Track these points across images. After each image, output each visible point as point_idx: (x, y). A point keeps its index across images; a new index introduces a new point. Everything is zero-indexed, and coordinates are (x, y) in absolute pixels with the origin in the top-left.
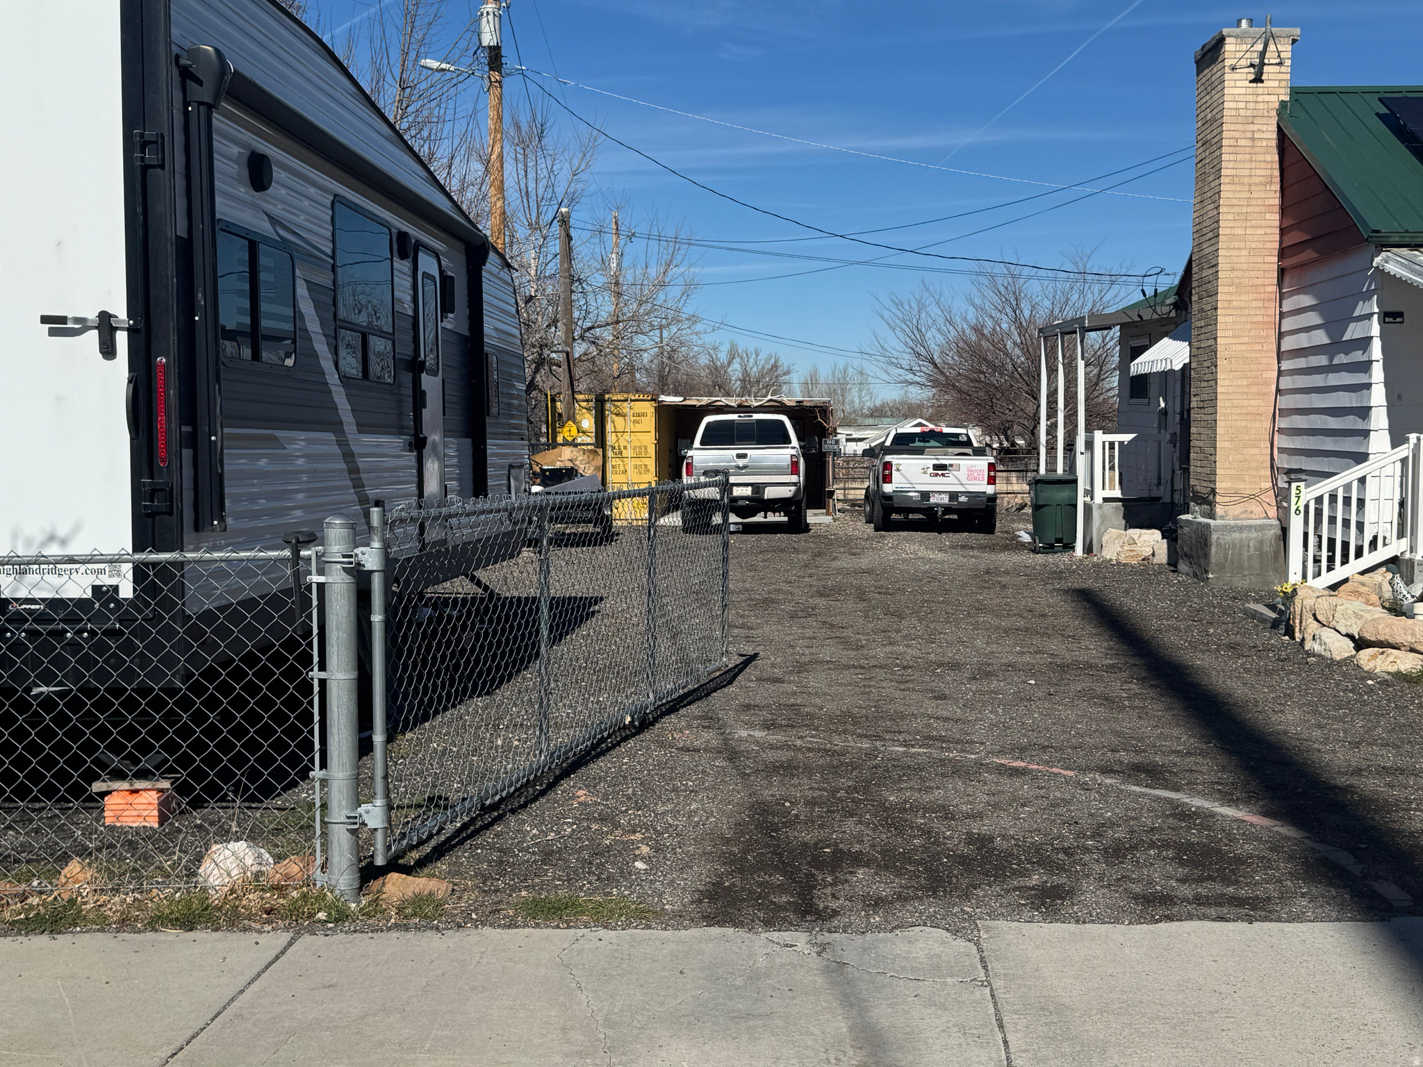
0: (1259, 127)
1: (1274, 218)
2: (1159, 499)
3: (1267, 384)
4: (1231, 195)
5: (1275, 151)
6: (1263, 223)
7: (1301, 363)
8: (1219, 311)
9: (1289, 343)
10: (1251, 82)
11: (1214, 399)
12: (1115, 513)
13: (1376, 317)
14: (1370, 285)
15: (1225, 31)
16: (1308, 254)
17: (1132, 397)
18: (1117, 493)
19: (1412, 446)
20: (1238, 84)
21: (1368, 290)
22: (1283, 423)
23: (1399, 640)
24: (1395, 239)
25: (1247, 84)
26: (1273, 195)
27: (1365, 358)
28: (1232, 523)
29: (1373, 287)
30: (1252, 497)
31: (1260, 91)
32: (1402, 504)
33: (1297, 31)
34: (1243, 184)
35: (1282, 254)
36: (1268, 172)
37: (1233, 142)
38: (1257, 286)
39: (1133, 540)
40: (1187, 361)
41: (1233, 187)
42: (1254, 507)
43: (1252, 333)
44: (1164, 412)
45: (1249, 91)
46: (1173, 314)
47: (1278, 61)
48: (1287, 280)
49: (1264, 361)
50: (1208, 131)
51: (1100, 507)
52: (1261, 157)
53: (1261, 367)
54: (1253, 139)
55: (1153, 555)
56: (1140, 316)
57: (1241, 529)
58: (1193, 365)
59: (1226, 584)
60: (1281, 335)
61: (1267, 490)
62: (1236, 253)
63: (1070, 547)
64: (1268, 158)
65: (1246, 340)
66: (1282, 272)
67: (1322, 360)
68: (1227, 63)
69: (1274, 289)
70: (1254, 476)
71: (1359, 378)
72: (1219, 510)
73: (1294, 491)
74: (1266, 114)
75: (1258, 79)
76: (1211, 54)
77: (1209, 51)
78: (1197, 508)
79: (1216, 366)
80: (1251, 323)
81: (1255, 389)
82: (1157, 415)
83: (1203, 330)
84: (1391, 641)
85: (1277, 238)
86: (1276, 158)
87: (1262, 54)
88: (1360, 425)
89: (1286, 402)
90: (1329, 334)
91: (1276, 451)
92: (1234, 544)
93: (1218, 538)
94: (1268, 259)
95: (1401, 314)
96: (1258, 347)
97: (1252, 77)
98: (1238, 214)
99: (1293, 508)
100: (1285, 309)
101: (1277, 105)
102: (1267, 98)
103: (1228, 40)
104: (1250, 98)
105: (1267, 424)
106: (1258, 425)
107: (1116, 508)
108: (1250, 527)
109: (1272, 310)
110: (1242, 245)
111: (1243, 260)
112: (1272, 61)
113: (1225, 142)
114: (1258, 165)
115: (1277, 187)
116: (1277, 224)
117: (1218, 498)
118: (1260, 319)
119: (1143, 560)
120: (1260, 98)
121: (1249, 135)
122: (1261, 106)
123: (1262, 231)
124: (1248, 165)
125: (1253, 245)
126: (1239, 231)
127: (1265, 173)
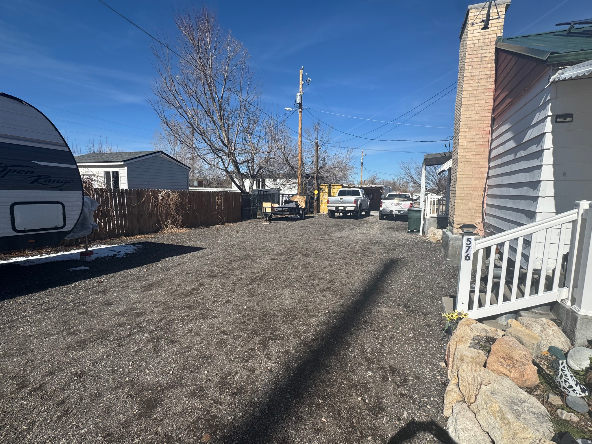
0: (485, 51)
1: (491, 94)
3: (482, 173)
4: (468, 85)
5: (493, 61)
7: (499, 161)
8: (460, 140)
9: (494, 153)
11: (456, 181)
13: (549, 119)
16: (507, 102)
19: (581, 212)
20: (475, 31)
21: (544, 102)
22: (489, 192)
25: (480, 30)
26: (491, 83)
27: (539, 149)
29: (549, 98)
31: (486, 33)
34: (475, 80)
35: (494, 111)
36: (489, 73)
37: (470, 60)
38: (480, 127)
39: (435, 233)
41: (470, 82)
43: (476, 150)
45: (481, 34)
47: (497, 17)
49: (481, 163)
51: (429, 219)
52: (486, 66)
53: (479, 166)
54: (481, 57)
56: (445, 155)
59: (456, 264)
60: (491, 149)
61: (479, 223)
64: (490, 65)
66: (493, 120)
68: (470, 22)
69: (489, 128)
70: (473, 216)
71: (533, 163)
72: (455, 230)
74: (489, 44)
75: (486, 27)
79: (457, 166)
83: (455, 151)
85: (492, 104)
87: (488, 15)
88: (531, 193)
89: (491, 182)
90: (516, 142)
91: (485, 205)
93: (453, 243)
94: (486, 115)
95: (571, 116)
96: (479, 156)
97: (483, 27)
98: (472, 94)
99: (464, 254)
100: (494, 137)
101: (495, 39)
102: (490, 36)
103: (470, 11)
104: (481, 37)
105: (482, 193)
107: (435, 220)
109: (488, 139)
111: (473, 115)
114: (483, 70)
115: (494, 79)
116: (492, 97)
117: (455, 225)
118: (481, 143)
119: (438, 240)
120: (487, 37)
123: (484, 101)
124: (478, 70)
125: (479, 108)
126: (472, 102)
127: (487, 73)
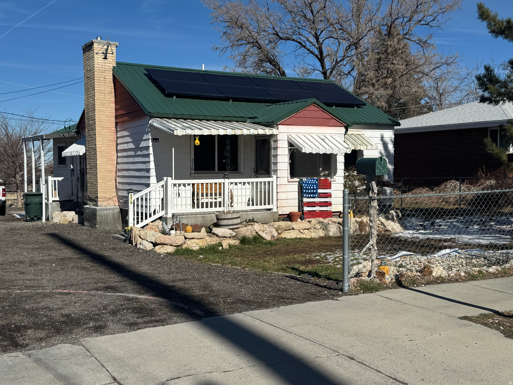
0: (107, 74)
1: (113, 105)
2: (73, 200)
3: (113, 161)
4: (98, 96)
5: (112, 83)
6: (110, 107)
7: (125, 154)
8: (97, 136)
9: (120, 147)
10: (103, 59)
11: (96, 166)
12: (57, 206)
13: (150, 140)
14: (148, 130)
15: (94, 40)
16: (126, 118)
17: (59, 164)
18: (57, 199)
19: (165, 181)
20: (99, 59)
21: (147, 131)
22: (119, 174)
23: (167, 242)
24: (155, 115)
25: (102, 59)
26: (112, 97)
27: (147, 153)
28: (104, 208)
29: (149, 130)
30: (110, 199)
31: (106, 62)
32: (162, 200)
33: (117, 43)
34: (102, 93)
35: (116, 117)
36: (110, 90)
37: (98, 78)
38: (109, 128)
39: (65, 215)
40: (85, 152)
41: (99, 94)
42: (111, 202)
43: (108, 143)
44: (73, 170)
45: (103, 62)
46: (76, 135)
47: (112, 53)
48: (118, 126)
49: (112, 153)
50: (89, 74)
51: (51, 204)
52: (108, 84)
53: (111, 155)
54: (105, 78)
55: (73, 220)
56: (64, 136)
57: (107, 210)
58: (87, 154)
59: (103, 229)
60: (117, 145)
61: (115, 196)
62: (101, 116)
63: (40, 219)
64: (110, 85)
65: (106, 145)
66: (117, 123)
67: (133, 153)
68: (95, 51)
69: (114, 129)
70: (110, 192)
71: (146, 159)
72: (99, 203)
73: (130, 196)
74: (109, 70)
75: (105, 58)
76: (88, 47)
77: (88, 46)
78: (91, 203)
79: (96, 154)
80: (107, 140)
81: (110, 162)
82: (70, 171)
83: (91, 142)
84: (165, 243)
85: (114, 112)
86: (113, 85)
87: (107, 50)
88: (147, 174)
89: (120, 167)
90: (134, 145)
91: (117, 183)
92: (105, 215)
93: (99, 213)
94: (112, 119)
95: (158, 139)
96: (110, 148)
97: (104, 57)
98: (101, 103)
99: (130, 202)
100: (118, 136)
101: (112, 67)
102: (109, 65)
103: (95, 44)
104: (103, 64)
105: (114, 174)
106: (111, 174)
107: (57, 204)
108: (110, 209)
109: (114, 136)
110: (103, 113)
111: (104, 118)
112: (110, 52)
113: (95, 78)
114: (107, 87)
115: (114, 95)
116: (114, 107)
117: (99, 199)
118: (110, 139)
119: (69, 222)
120: (107, 65)
121: (103, 76)
122: (107, 67)
123: (109, 109)
124: (104, 87)
125: (107, 114)
126: (102, 109)
127: (109, 90)
